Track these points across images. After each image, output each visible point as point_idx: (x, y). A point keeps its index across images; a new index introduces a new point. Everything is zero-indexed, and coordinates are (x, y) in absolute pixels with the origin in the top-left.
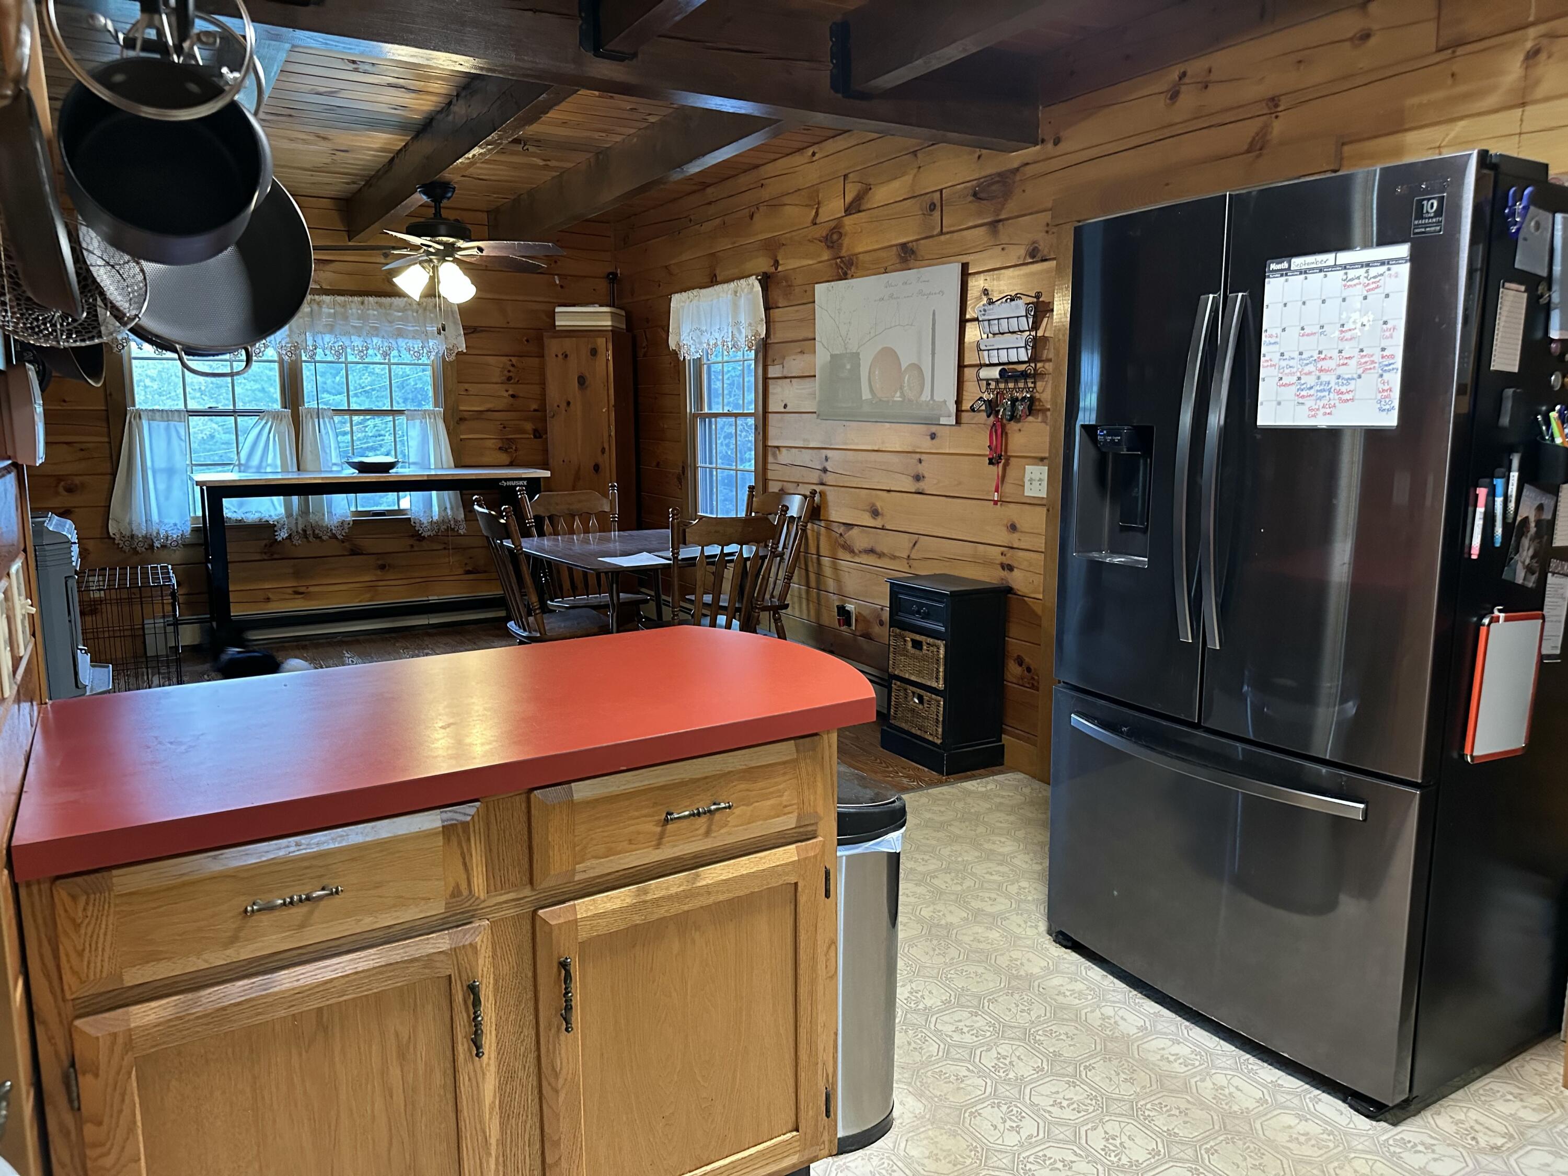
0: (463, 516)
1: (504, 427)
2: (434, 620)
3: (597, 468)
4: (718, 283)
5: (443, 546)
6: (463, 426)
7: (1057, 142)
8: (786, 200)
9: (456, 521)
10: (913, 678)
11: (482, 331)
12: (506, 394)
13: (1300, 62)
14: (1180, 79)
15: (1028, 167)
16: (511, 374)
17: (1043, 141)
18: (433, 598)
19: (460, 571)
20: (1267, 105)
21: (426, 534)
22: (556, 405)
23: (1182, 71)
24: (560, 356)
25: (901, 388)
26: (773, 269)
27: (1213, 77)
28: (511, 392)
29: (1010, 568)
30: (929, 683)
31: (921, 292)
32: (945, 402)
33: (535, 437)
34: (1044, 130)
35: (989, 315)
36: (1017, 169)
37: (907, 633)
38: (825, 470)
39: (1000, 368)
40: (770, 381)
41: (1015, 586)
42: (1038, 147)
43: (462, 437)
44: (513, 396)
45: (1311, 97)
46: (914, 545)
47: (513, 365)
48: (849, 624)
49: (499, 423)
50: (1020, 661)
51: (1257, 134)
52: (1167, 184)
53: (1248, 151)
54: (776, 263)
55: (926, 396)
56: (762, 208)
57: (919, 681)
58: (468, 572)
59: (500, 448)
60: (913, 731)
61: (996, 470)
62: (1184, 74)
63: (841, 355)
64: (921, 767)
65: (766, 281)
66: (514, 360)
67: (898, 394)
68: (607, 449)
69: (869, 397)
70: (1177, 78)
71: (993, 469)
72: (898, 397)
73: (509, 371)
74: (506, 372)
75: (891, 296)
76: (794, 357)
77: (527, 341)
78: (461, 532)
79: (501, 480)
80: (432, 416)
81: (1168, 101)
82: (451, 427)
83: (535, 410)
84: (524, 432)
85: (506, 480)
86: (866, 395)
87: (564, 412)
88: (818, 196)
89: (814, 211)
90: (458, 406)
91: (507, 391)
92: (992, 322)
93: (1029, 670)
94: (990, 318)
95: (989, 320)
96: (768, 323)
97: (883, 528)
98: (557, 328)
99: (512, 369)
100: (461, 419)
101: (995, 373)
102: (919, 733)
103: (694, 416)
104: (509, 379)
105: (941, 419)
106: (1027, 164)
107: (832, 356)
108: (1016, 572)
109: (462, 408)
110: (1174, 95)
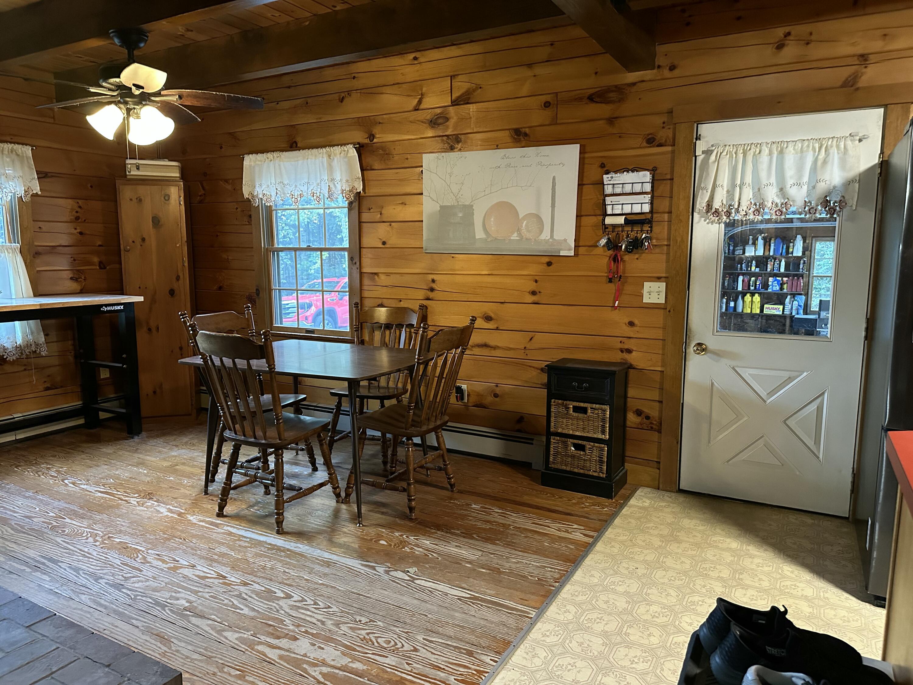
0: (44, 339)
1: (75, 260)
2: (21, 435)
3: (172, 292)
4: (299, 149)
5: (23, 368)
6: (38, 261)
7: (672, 68)
8: (384, 89)
9: (37, 345)
10: (577, 433)
11: (52, 176)
12: (75, 232)
13: (885, 35)
14: (785, 36)
15: (644, 84)
16: (78, 214)
17: (659, 67)
18: (18, 416)
19: (41, 388)
20: (858, 59)
21: (10, 359)
22: (131, 241)
23: (787, 31)
24: (134, 200)
25: (519, 230)
26: (367, 141)
27: (813, 38)
28: (78, 231)
29: (629, 351)
30: (595, 436)
31: (540, 164)
32: (565, 240)
33: (101, 268)
34: (660, 60)
35: (615, 180)
36: (634, 84)
37: (568, 402)
38: (432, 290)
39: (624, 217)
40: (364, 225)
41: (634, 363)
42: (655, 71)
43: (38, 269)
44: (81, 233)
45: (895, 57)
46: (531, 339)
47: (80, 207)
48: (462, 398)
49: (70, 256)
50: (639, 413)
51: (850, 76)
52: (779, 102)
53: (842, 86)
54: (372, 136)
55: (545, 235)
56: (354, 94)
57: (585, 435)
58: (47, 389)
59: (71, 278)
60: (576, 470)
61: (612, 287)
62: (789, 34)
63: (452, 206)
64: (588, 496)
65: (361, 149)
66: (80, 202)
67: (516, 234)
68: (181, 277)
69: (483, 236)
70: (783, 36)
71: (611, 285)
72: (515, 237)
73: (77, 212)
74: (74, 213)
75: (509, 166)
76: (394, 207)
77: (91, 187)
78: (43, 354)
79: (102, 306)
80: (10, 251)
81: (774, 50)
82: (28, 261)
83: (100, 246)
84: (92, 264)
85: (106, 305)
86: (480, 234)
87: (139, 246)
88: (422, 90)
89: (417, 100)
90: (33, 242)
91: (76, 229)
92: (616, 186)
93: (648, 418)
94: (615, 182)
95: (614, 184)
96: (363, 180)
97: (497, 329)
98: (128, 177)
99: (79, 210)
100: (36, 253)
101: (621, 220)
102: (582, 471)
103: (267, 250)
104: (77, 218)
105: (561, 252)
106: (643, 81)
107: (441, 207)
108: (634, 353)
109: (36, 244)
110: (780, 46)
